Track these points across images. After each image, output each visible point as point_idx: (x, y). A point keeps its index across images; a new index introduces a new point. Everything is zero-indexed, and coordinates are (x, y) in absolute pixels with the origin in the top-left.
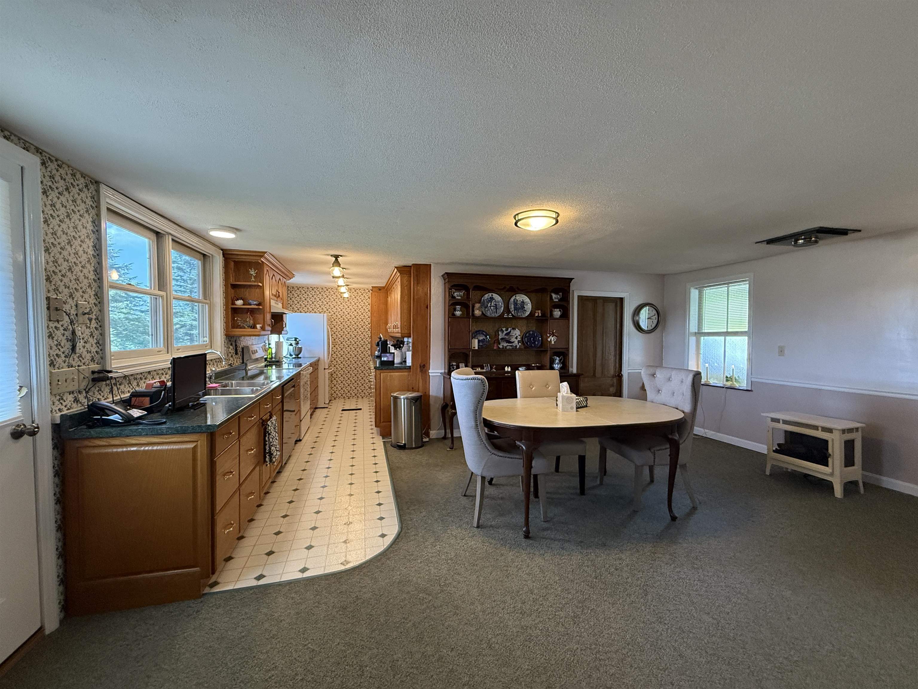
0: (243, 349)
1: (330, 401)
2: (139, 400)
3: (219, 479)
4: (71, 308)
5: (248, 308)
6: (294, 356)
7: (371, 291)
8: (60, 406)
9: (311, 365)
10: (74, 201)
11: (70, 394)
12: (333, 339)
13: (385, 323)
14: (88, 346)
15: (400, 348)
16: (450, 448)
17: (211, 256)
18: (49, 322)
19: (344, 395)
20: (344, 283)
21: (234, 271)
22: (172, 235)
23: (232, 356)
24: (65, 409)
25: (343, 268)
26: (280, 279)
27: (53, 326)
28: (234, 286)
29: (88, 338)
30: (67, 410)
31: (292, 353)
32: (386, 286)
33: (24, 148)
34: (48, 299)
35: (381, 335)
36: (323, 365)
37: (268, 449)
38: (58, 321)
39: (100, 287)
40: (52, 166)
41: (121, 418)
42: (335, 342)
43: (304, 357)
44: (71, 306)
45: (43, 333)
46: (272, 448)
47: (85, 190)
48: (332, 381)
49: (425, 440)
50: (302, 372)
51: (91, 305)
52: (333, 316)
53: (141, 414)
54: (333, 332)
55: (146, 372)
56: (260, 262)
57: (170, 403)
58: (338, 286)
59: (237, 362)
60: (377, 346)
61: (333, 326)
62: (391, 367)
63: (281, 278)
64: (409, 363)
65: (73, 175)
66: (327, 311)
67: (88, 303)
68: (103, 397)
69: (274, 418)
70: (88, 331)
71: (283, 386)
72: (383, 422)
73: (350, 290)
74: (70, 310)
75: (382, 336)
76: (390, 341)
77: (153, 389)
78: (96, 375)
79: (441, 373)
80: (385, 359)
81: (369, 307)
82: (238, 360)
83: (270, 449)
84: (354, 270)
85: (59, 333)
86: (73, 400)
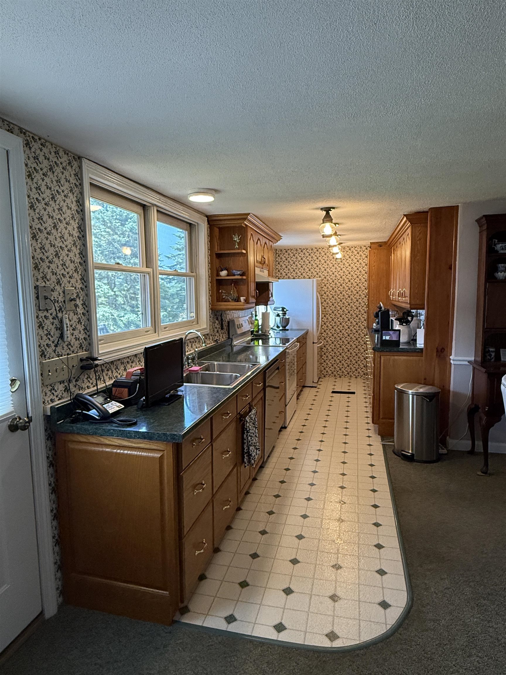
0: (229, 322)
1: (319, 378)
2: (119, 390)
3: (186, 495)
4: (59, 295)
5: (232, 279)
6: (281, 328)
7: (369, 249)
8: (52, 397)
9: (298, 340)
10: (58, 181)
11: (61, 384)
12: (323, 307)
13: (386, 288)
14: (76, 333)
15: (408, 322)
16: (482, 473)
17: (196, 224)
18: (38, 312)
19: (335, 373)
20: (337, 242)
21: (219, 238)
22: (157, 206)
23: (218, 332)
24: (56, 399)
25: (335, 224)
26: (266, 243)
27: (43, 315)
28: (219, 256)
29: (76, 325)
30: (58, 400)
31: (280, 325)
32: (389, 240)
33: (8, 131)
34: (36, 287)
35: (381, 303)
36: (312, 339)
37: (247, 448)
38: (47, 310)
39: (86, 270)
40: (36, 146)
41: (98, 414)
42: (326, 311)
43: (291, 330)
44: (59, 293)
45: (33, 323)
46: (251, 448)
47: (68, 167)
48: (321, 356)
49: (441, 451)
50: (287, 351)
51: (78, 290)
52: (323, 281)
53: (118, 409)
54: (323, 300)
55: (133, 356)
56: (244, 226)
57: (144, 398)
58: (330, 246)
59: (222, 338)
60: (375, 317)
61: (323, 292)
62: (395, 349)
63: (267, 241)
64: (420, 343)
65: (56, 153)
66: (317, 275)
67: (75, 288)
68: (92, 384)
69: (253, 412)
70: (75, 318)
71: (265, 371)
72: (382, 418)
73: (344, 248)
74: (58, 298)
75: (382, 305)
76: (393, 311)
77: (133, 377)
78: (85, 363)
79: (468, 362)
80: (388, 338)
81: (366, 268)
82: (224, 335)
83: (249, 449)
84: (349, 224)
85: (48, 322)
86: (64, 389)
